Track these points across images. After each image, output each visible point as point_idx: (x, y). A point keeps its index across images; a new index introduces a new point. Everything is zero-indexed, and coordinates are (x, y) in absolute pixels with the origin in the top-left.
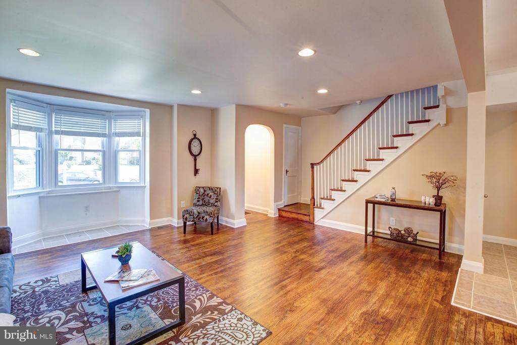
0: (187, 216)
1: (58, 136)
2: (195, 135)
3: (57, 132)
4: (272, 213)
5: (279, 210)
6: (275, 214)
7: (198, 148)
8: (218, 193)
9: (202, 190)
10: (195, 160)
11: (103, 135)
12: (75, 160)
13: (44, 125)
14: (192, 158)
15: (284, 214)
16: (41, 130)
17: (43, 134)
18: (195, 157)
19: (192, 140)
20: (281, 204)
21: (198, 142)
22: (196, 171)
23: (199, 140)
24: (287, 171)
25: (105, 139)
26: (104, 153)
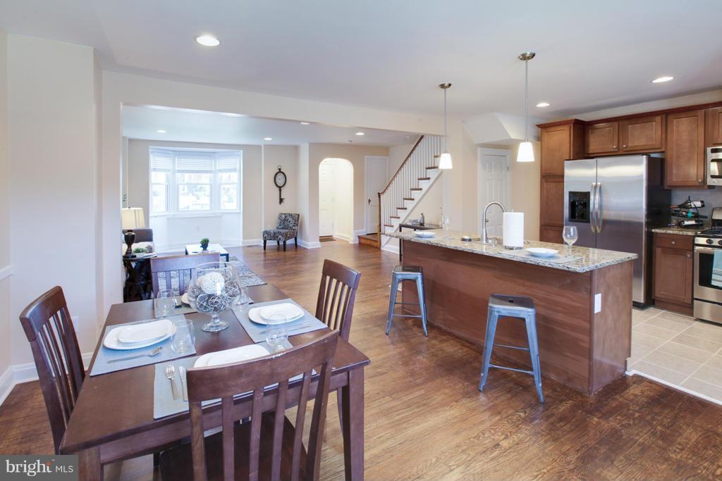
0: (266, 235)
1: (179, 174)
2: (280, 169)
3: (178, 172)
4: (352, 239)
5: (359, 237)
6: (354, 241)
7: (283, 180)
8: (297, 218)
9: (283, 216)
10: (280, 191)
11: (211, 172)
12: (204, 191)
13: (171, 167)
14: (278, 189)
15: (363, 241)
16: (168, 170)
17: (168, 173)
18: (280, 188)
19: (276, 174)
20: (363, 232)
21: (283, 175)
22: (281, 200)
23: (284, 174)
24: (369, 201)
25: (211, 174)
26: (211, 185)
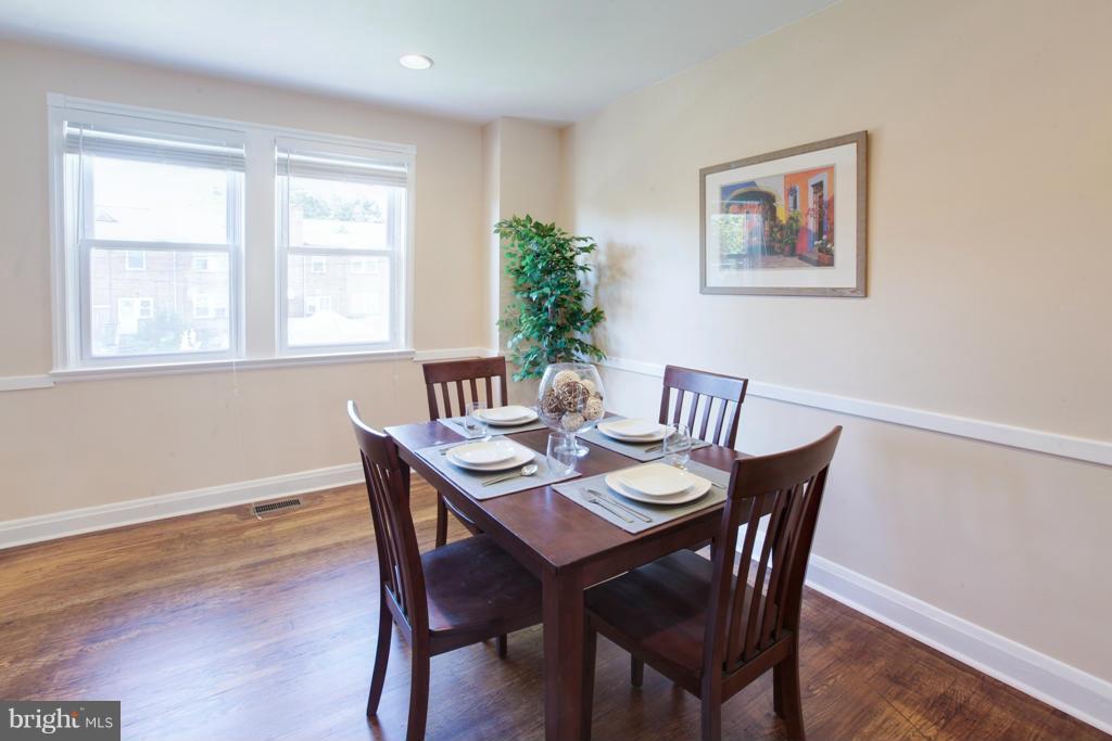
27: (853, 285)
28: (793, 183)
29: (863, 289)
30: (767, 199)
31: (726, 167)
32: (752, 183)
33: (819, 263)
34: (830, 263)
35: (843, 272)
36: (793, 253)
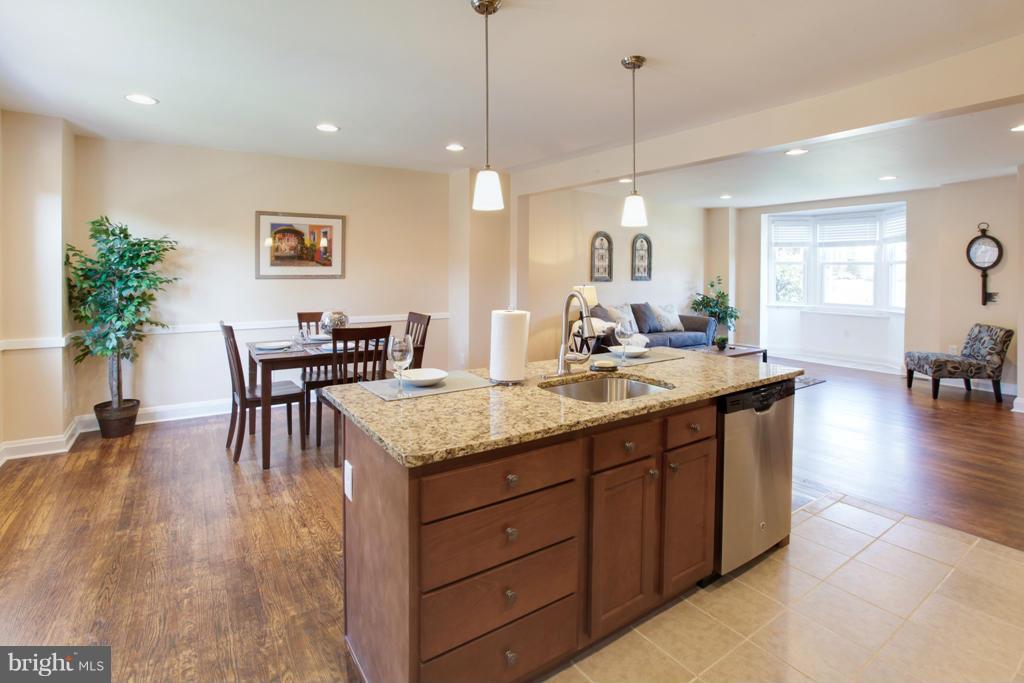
1: (824, 250)
2: (984, 231)
3: (821, 245)
7: (992, 254)
10: (984, 276)
11: (873, 243)
13: (808, 239)
14: (978, 272)
16: (807, 244)
18: (983, 271)
19: (975, 240)
21: (993, 243)
22: (987, 297)
23: (995, 239)
25: (876, 247)
26: (875, 265)
27: (340, 273)
28: (313, 230)
29: (342, 276)
30: (299, 234)
31: (275, 214)
32: (291, 225)
33: (324, 265)
34: (330, 265)
35: (335, 269)
36: (312, 260)
